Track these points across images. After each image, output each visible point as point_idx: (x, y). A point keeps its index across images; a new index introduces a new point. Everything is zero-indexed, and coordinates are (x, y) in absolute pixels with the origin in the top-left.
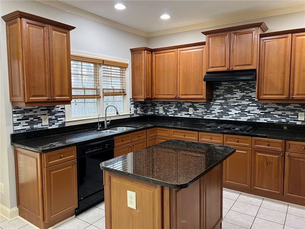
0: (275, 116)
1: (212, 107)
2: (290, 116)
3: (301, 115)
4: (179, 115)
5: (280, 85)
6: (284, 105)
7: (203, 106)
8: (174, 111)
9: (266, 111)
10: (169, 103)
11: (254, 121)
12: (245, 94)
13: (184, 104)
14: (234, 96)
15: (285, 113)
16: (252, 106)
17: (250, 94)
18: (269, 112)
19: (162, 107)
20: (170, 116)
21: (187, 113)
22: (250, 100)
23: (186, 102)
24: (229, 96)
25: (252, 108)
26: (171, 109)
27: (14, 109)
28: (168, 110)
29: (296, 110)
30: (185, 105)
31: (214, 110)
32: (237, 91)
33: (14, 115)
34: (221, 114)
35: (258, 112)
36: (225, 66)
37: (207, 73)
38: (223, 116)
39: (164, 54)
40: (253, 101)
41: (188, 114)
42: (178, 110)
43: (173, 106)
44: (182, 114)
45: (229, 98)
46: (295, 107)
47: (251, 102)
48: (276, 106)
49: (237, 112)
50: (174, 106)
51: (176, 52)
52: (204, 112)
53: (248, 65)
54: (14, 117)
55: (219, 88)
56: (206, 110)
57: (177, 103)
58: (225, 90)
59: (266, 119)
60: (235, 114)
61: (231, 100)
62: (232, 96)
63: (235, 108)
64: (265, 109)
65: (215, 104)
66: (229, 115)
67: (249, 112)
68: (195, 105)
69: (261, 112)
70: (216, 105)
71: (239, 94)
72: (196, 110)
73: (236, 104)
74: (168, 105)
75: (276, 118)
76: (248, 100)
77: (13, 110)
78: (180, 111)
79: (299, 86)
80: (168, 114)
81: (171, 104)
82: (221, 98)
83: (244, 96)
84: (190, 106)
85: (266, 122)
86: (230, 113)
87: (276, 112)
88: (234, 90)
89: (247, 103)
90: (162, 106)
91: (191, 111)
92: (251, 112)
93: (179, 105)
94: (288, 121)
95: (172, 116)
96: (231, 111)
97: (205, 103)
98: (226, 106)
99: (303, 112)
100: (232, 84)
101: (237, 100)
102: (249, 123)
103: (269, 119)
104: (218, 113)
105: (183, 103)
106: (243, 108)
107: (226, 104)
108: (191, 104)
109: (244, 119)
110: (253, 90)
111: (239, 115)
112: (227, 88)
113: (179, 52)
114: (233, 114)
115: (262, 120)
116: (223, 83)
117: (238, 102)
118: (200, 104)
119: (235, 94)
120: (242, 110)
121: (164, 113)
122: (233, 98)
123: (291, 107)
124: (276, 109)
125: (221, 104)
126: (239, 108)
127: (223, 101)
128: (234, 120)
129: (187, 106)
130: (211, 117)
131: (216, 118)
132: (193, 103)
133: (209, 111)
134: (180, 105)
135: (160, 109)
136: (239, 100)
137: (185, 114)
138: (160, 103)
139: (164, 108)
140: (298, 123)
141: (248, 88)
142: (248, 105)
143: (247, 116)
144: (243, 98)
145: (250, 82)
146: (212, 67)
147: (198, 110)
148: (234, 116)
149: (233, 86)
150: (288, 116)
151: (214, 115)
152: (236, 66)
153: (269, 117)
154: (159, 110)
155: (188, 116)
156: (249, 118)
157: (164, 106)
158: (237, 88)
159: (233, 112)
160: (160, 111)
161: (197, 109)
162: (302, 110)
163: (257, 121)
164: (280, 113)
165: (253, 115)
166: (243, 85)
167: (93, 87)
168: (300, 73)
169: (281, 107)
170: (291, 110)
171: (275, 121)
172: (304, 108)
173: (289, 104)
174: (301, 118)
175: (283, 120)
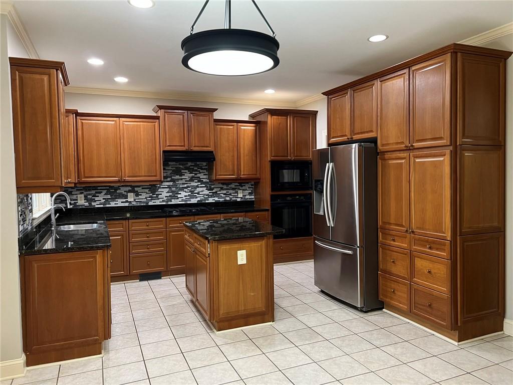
0: (221, 195)
1: (159, 191)
2: (232, 194)
3: (240, 193)
4: (113, 204)
6: (227, 184)
7: (147, 191)
8: (104, 199)
9: (214, 191)
10: (95, 188)
11: (203, 202)
12: (194, 175)
13: (120, 189)
14: (183, 178)
15: (228, 192)
16: (201, 187)
17: (198, 175)
18: (216, 192)
19: (83, 195)
20: (97, 206)
21: (124, 200)
22: (199, 181)
23: (123, 186)
24: (178, 177)
25: (201, 189)
26: (98, 196)
28: (94, 199)
29: (236, 188)
30: (122, 190)
31: (161, 194)
32: (186, 172)
34: (170, 198)
35: (207, 192)
36: (184, 146)
37: (164, 152)
38: (172, 200)
40: (202, 182)
41: (127, 202)
42: (110, 197)
43: (102, 192)
44: (117, 202)
45: (178, 180)
46: (235, 186)
47: (200, 183)
48: (221, 186)
49: (187, 194)
50: (105, 192)
51: (118, 121)
52: (149, 197)
53: (207, 147)
55: (166, 169)
56: (151, 194)
57: (108, 188)
58: (173, 171)
59: (214, 199)
60: (185, 196)
61: (180, 182)
62: (181, 177)
63: (185, 190)
64: (212, 189)
65: (162, 186)
66: (178, 198)
67: (198, 193)
68: (136, 189)
69: (210, 193)
70: (163, 188)
71: (187, 176)
72: (137, 195)
73: (186, 186)
74: (93, 192)
75: (222, 197)
76: (197, 181)
78: (113, 199)
79: (244, 168)
80: (93, 204)
81: (98, 189)
82: (169, 179)
83: (193, 177)
84: (130, 191)
85: (214, 201)
86: (179, 196)
87: (222, 192)
88: (182, 171)
89: (196, 184)
90: (81, 193)
91: (131, 197)
92: (200, 193)
93: (111, 190)
94: (231, 199)
95: (102, 206)
96: (180, 194)
97: (150, 187)
98: (175, 189)
99: (240, 190)
100: (179, 165)
101: (186, 181)
102: (199, 204)
103: (216, 199)
104: (166, 197)
105: (118, 188)
106: (192, 190)
107: (175, 186)
108: (130, 189)
109: (194, 201)
110: (201, 171)
111: (189, 197)
112: (174, 168)
113: (121, 122)
114: (183, 197)
115: (211, 200)
116: (170, 163)
117: (187, 184)
118: (142, 188)
119: (184, 175)
120: (192, 192)
121: (87, 204)
122: (182, 179)
123: (233, 186)
124: (222, 189)
125: (169, 187)
126: (188, 190)
127: (171, 183)
128: (184, 202)
129: (125, 192)
130: (158, 203)
131: (164, 203)
132: (133, 187)
133: (155, 196)
134: (113, 190)
135: (79, 199)
136: (188, 181)
137: (122, 202)
138: (77, 190)
139: (86, 197)
140: (239, 200)
141: (197, 168)
142: (197, 187)
143: (197, 198)
144: (192, 179)
145: (198, 163)
146: (169, 146)
147: (141, 195)
148: (184, 198)
149: (181, 166)
150: (230, 194)
151: (161, 200)
152: (195, 146)
153: (217, 197)
154: (77, 200)
155: (127, 204)
156: (199, 199)
157: (86, 193)
158: (186, 169)
159: (183, 194)
160: (79, 201)
161: (140, 194)
162: (241, 188)
163: (207, 202)
164: (225, 192)
165: (202, 196)
166: (191, 166)
169: (225, 187)
170: (233, 189)
171: (221, 200)
172: (242, 186)
173: (231, 183)
174: (240, 195)
175: (228, 199)
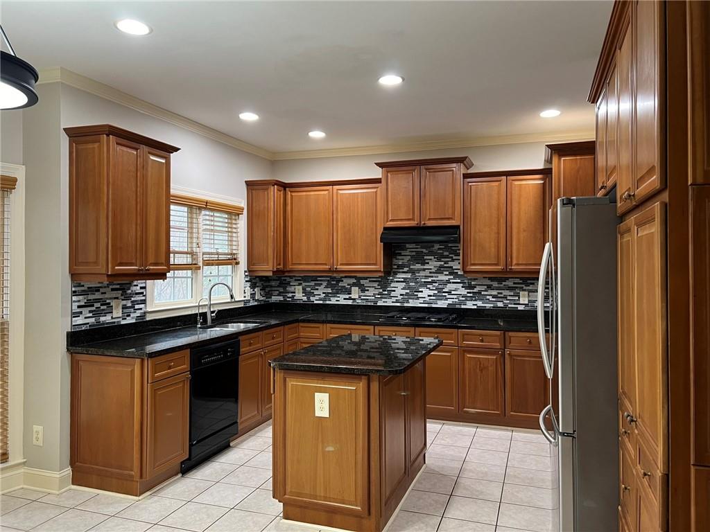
0: (488, 297)
1: (392, 285)
2: (509, 298)
3: (524, 296)
4: (333, 301)
5: (493, 249)
6: (500, 280)
7: (376, 285)
8: (323, 293)
9: (475, 290)
10: (314, 279)
11: (458, 306)
12: (442, 263)
13: (342, 281)
14: (425, 267)
15: (501, 293)
16: (453, 283)
17: (451, 264)
18: (479, 292)
19: (301, 287)
20: (316, 302)
21: (347, 297)
22: (451, 274)
23: (346, 277)
24: (418, 266)
25: (454, 286)
26: (317, 289)
27: (74, 287)
28: (313, 293)
29: (517, 287)
30: (345, 283)
31: (394, 291)
32: (431, 259)
33: (75, 298)
34: (406, 297)
35: (464, 292)
36: (413, 219)
37: (385, 229)
38: (410, 300)
39: (308, 193)
40: (456, 275)
41: (350, 299)
42: (330, 291)
43: (322, 284)
44: (338, 299)
45: (419, 270)
46: (514, 283)
47: (452, 277)
48: (489, 282)
49: (432, 293)
50: (325, 284)
51: (331, 190)
52: (378, 295)
53: (448, 219)
54: (74, 301)
55: (403, 254)
56: (381, 290)
57: (329, 279)
58: (412, 256)
59: (475, 303)
60: (429, 296)
61: (422, 274)
62: (422, 267)
63: (428, 286)
64: (474, 287)
65: (396, 280)
66: (418, 298)
67: (449, 293)
68: (362, 282)
69: (468, 293)
70: (397, 282)
71: (433, 264)
72: (363, 291)
73: (430, 280)
74: (312, 283)
75: (490, 302)
76: (447, 273)
77: (73, 289)
78: (335, 294)
80: (312, 299)
81: (318, 281)
82: (406, 269)
83: (441, 267)
84: (354, 285)
85: (475, 307)
86: (420, 295)
87: (490, 292)
88: (425, 257)
89: (447, 278)
90: (300, 284)
91: (355, 293)
92: (453, 292)
93: (333, 282)
94: (506, 306)
95: (321, 302)
96: (422, 292)
97: (380, 279)
98: (414, 284)
99: (525, 290)
100: (422, 248)
101: (430, 273)
102: (450, 310)
103: (480, 304)
104: (401, 295)
105: (340, 280)
106: (440, 286)
107: (415, 280)
108: (355, 281)
109: (442, 304)
110: (454, 258)
111: (434, 298)
112: (414, 253)
113: (335, 191)
114: (425, 297)
115: (470, 305)
116: (408, 246)
117: (432, 277)
118: (370, 281)
119: (428, 263)
120: (440, 290)
121: (305, 298)
122: (424, 270)
123: (510, 283)
124: (489, 287)
125: (405, 281)
126: (434, 286)
127: (409, 276)
128: (426, 305)
129: (348, 285)
130: (390, 302)
131: (398, 304)
132: (359, 279)
133: (386, 292)
134: (335, 282)
135: (296, 292)
136: (434, 273)
137: (345, 299)
138: (296, 280)
139: (304, 289)
140: (521, 308)
141: (447, 253)
142: (448, 282)
143: (447, 299)
144: (440, 270)
145: (450, 245)
146: (392, 220)
147: (368, 290)
148: (427, 299)
149: (424, 250)
150: (505, 297)
151: (394, 300)
152: (429, 219)
153: (480, 300)
154: (295, 293)
155: (350, 302)
156: (450, 301)
157: (304, 284)
158: (431, 253)
159: (425, 293)
160: (296, 294)
161: (367, 288)
162: (525, 288)
163: (463, 307)
164: (495, 293)
165: (455, 297)
166: (439, 249)
167: (186, 250)
168: (518, 233)
169: (495, 284)
170: (510, 289)
171: (488, 306)
172: (528, 285)
173: (507, 279)
174: (524, 300)
175: (500, 304)
